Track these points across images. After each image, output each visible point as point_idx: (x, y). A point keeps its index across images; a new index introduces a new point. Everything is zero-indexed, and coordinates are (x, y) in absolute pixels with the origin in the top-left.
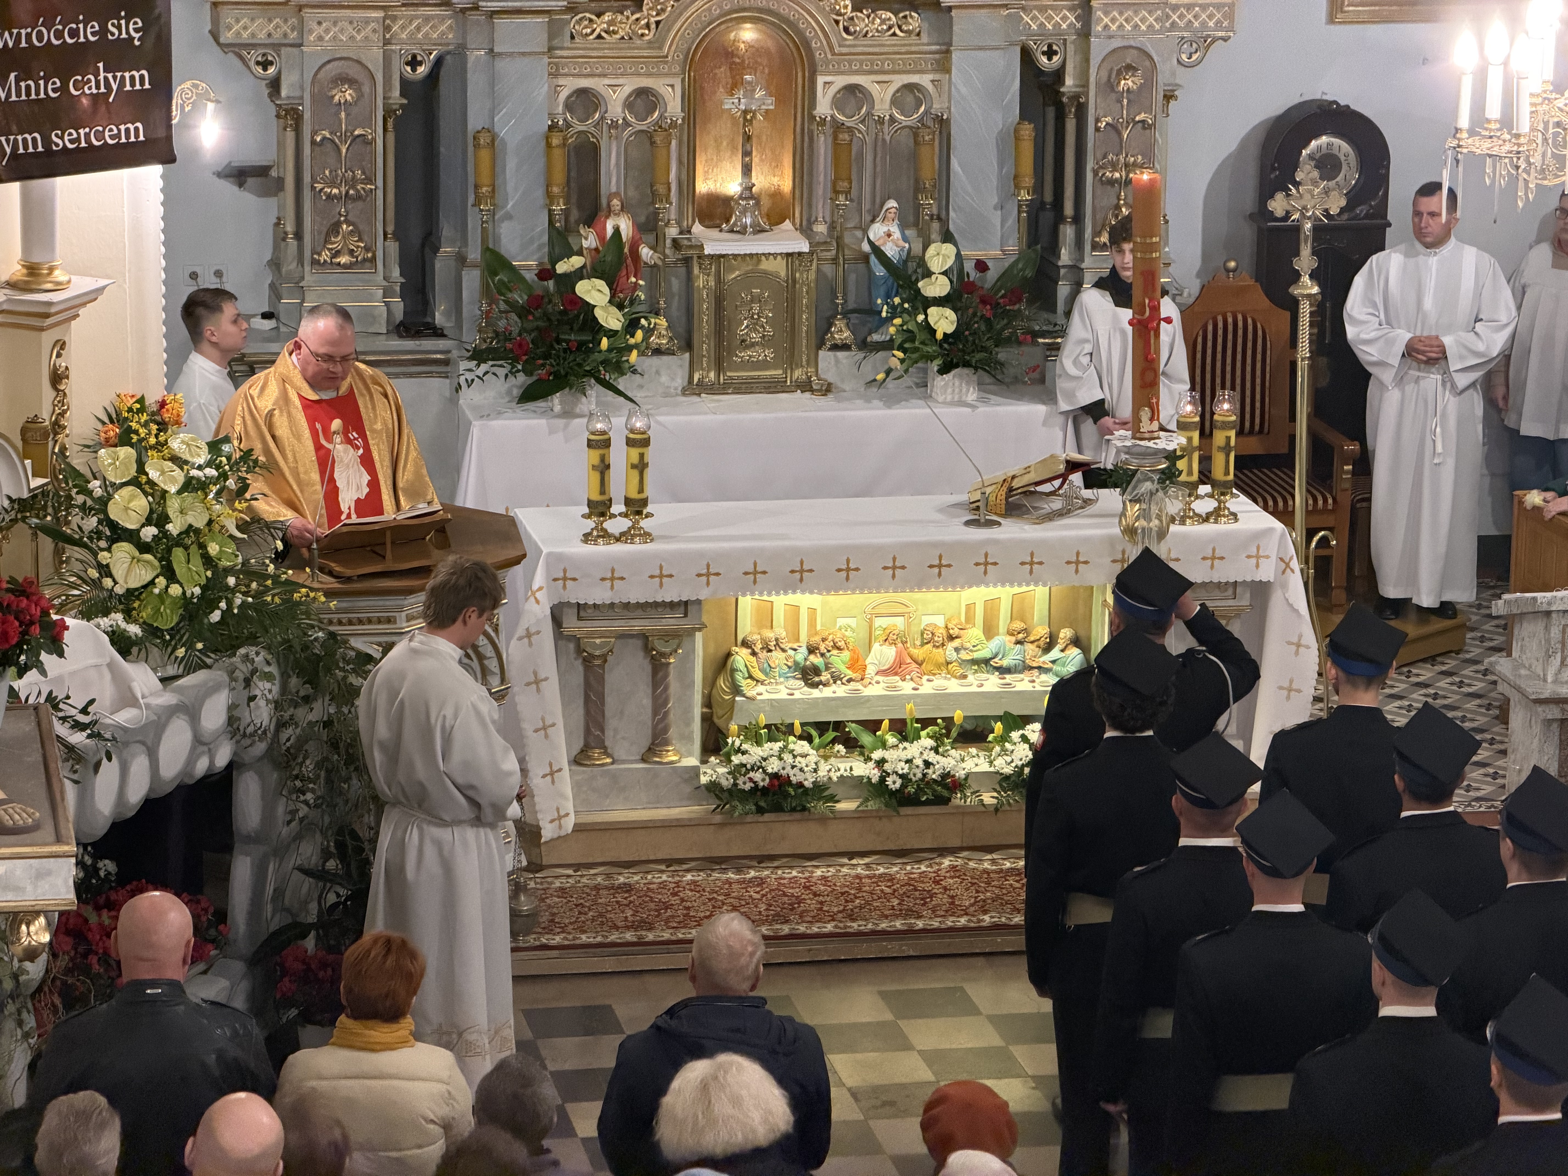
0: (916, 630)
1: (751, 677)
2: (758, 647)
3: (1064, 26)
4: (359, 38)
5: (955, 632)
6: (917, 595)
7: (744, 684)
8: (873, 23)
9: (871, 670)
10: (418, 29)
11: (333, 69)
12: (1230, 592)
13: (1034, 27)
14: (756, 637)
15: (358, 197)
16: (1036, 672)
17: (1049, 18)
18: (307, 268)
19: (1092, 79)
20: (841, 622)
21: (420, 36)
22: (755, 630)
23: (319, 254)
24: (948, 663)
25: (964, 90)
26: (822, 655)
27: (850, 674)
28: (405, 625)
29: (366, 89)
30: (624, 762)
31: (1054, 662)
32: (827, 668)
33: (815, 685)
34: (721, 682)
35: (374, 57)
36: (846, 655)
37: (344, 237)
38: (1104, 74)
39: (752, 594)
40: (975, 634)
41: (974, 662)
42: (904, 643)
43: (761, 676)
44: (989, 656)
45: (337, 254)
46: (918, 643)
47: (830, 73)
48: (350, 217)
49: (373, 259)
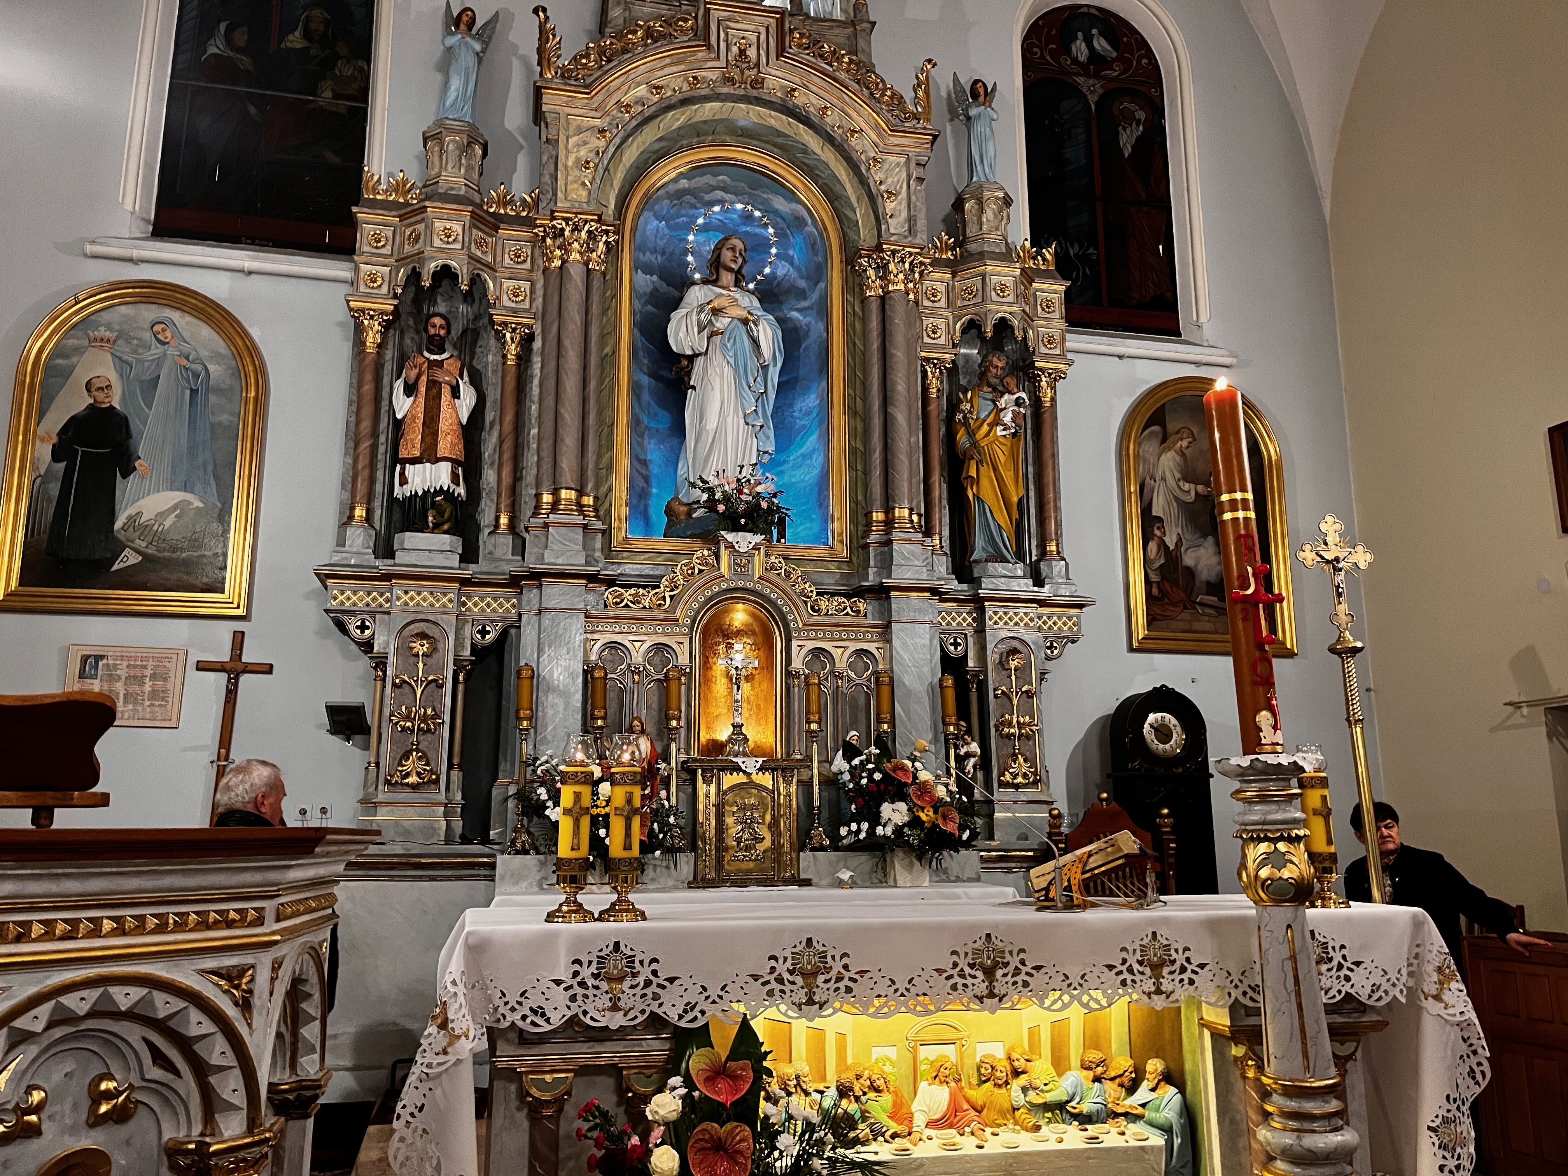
3: (965, 625)
4: (437, 605)
5: (1020, 1065)
8: (832, 604)
9: (919, 1121)
10: (489, 605)
11: (414, 628)
13: (943, 624)
16: (1125, 1120)
17: (954, 619)
18: (381, 787)
19: (989, 659)
20: (877, 1053)
21: (488, 610)
23: (392, 776)
24: (1015, 1109)
25: (902, 653)
26: (857, 1099)
27: (893, 1126)
29: (442, 646)
31: (1143, 1106)
32: (864, 1119)
35: (449, 619)
36: (887, 1099)
37: (413, 761)
38: (997, 656)
40: (1043, 1068)
41: (1047, 1107)
42: (958, 1081)
44: (1064, 1098)
45: (408, 775)
46: (975, 1081)
47: (801, 638)
48: (420, 747)
49: (437, 781)
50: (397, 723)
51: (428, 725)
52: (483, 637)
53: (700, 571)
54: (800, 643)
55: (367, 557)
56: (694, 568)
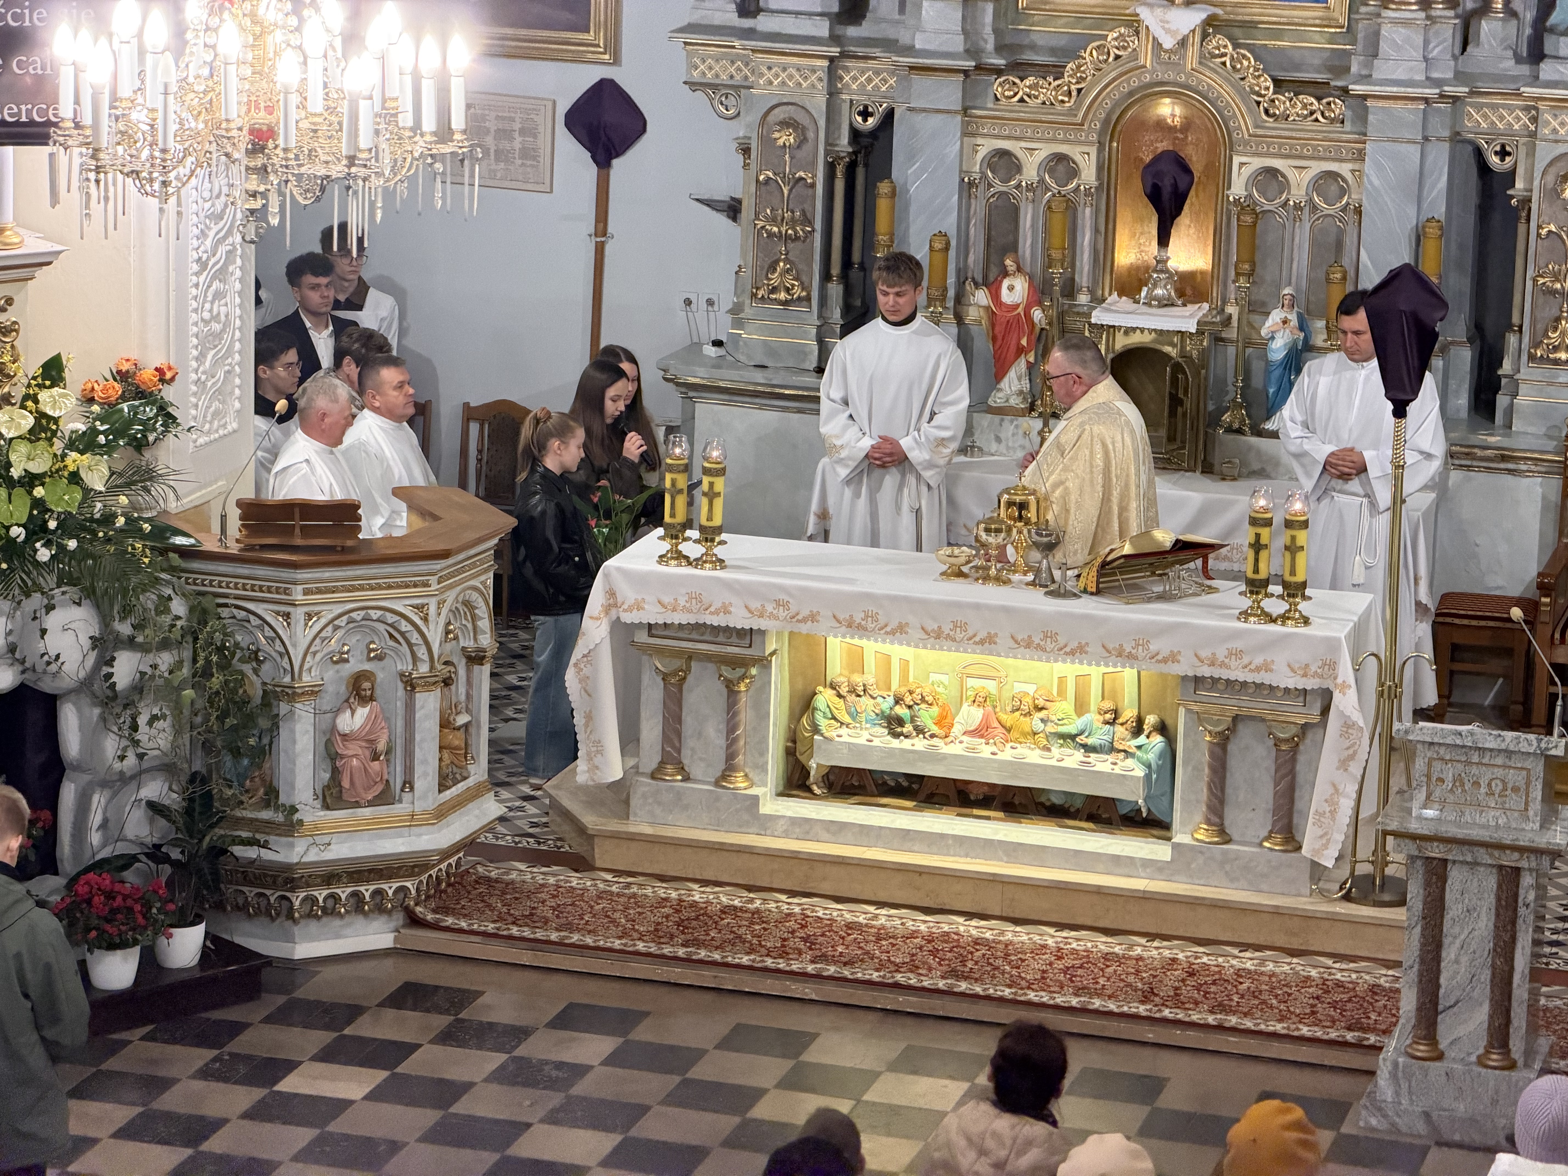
0: (1007, 695)
1: (834, 718)
2: (844, 690)
3: (1516, 127)
4: (805, 85)
5: (1041, 703)
6: (1010, 661)
7: (823, 723)
8: (1293, 107)
9: (957, 730)
10: (869, 80)
11: (779, 114)
12: (1301, 699)
13: (1484, 125)
14: (842, 679)
15: (797, 238)
16: (1121, 755)
17: (1502, 118)
18: (748, 302)
19: (1536, 183)
20: (934, 677)
21: (869, 88)
22: (846, 672)
23: (758, 288)
24: (1035, 734)
25: (1376, 182)
26: (910, 707)
27: (935, 729)
28: (300, 597)
29: (811, 135)
30: (696, 781)
31: (1139, 747)
32: (912, 720)
33: (896, 735)
34: (804, 720)
35: (818, 103)
36: (935, 711)
37: (781, 275)
38: (1550, 179)
39: (844, 636)
40: (1064, 707)
41: (1064, 736)
42: (995, 707)
43: (847, 719)
44: (1074, 732)
45: (774, 290)
46: (1009, 709)
47: (1245, 154)
48: (790, 256)
49: (808, 299)
50: (763, 227)
51: (796, 232)
52: (865, 120)
53: (1117, 57)
54: (1244, 159)
55: (728, 15)
56: (1109, 54)
